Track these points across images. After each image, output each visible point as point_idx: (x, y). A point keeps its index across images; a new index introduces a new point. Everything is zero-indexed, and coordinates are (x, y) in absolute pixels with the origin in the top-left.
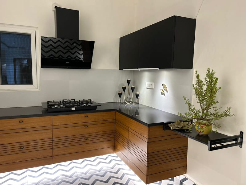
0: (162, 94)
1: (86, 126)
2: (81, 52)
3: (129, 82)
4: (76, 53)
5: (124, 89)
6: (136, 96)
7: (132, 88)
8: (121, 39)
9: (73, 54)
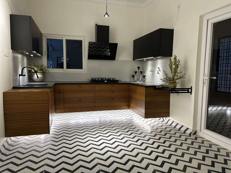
0: (158, 73)
1: (113, 92)
2: (108, 50)
3: (139, 68)
4: (106, 51)
5: (136, 72)
6: (144, 76)
7: (141, 71)
8: (134, 41)
9: (103, 52)
